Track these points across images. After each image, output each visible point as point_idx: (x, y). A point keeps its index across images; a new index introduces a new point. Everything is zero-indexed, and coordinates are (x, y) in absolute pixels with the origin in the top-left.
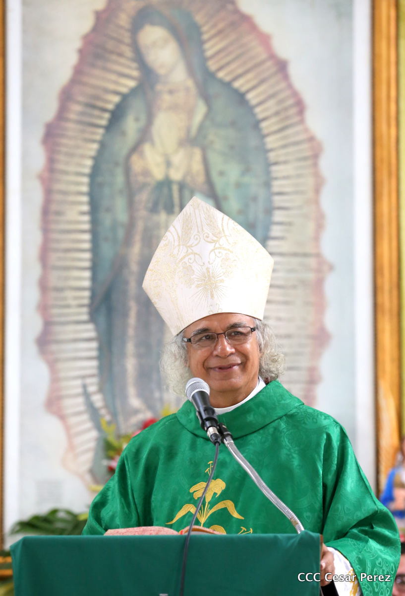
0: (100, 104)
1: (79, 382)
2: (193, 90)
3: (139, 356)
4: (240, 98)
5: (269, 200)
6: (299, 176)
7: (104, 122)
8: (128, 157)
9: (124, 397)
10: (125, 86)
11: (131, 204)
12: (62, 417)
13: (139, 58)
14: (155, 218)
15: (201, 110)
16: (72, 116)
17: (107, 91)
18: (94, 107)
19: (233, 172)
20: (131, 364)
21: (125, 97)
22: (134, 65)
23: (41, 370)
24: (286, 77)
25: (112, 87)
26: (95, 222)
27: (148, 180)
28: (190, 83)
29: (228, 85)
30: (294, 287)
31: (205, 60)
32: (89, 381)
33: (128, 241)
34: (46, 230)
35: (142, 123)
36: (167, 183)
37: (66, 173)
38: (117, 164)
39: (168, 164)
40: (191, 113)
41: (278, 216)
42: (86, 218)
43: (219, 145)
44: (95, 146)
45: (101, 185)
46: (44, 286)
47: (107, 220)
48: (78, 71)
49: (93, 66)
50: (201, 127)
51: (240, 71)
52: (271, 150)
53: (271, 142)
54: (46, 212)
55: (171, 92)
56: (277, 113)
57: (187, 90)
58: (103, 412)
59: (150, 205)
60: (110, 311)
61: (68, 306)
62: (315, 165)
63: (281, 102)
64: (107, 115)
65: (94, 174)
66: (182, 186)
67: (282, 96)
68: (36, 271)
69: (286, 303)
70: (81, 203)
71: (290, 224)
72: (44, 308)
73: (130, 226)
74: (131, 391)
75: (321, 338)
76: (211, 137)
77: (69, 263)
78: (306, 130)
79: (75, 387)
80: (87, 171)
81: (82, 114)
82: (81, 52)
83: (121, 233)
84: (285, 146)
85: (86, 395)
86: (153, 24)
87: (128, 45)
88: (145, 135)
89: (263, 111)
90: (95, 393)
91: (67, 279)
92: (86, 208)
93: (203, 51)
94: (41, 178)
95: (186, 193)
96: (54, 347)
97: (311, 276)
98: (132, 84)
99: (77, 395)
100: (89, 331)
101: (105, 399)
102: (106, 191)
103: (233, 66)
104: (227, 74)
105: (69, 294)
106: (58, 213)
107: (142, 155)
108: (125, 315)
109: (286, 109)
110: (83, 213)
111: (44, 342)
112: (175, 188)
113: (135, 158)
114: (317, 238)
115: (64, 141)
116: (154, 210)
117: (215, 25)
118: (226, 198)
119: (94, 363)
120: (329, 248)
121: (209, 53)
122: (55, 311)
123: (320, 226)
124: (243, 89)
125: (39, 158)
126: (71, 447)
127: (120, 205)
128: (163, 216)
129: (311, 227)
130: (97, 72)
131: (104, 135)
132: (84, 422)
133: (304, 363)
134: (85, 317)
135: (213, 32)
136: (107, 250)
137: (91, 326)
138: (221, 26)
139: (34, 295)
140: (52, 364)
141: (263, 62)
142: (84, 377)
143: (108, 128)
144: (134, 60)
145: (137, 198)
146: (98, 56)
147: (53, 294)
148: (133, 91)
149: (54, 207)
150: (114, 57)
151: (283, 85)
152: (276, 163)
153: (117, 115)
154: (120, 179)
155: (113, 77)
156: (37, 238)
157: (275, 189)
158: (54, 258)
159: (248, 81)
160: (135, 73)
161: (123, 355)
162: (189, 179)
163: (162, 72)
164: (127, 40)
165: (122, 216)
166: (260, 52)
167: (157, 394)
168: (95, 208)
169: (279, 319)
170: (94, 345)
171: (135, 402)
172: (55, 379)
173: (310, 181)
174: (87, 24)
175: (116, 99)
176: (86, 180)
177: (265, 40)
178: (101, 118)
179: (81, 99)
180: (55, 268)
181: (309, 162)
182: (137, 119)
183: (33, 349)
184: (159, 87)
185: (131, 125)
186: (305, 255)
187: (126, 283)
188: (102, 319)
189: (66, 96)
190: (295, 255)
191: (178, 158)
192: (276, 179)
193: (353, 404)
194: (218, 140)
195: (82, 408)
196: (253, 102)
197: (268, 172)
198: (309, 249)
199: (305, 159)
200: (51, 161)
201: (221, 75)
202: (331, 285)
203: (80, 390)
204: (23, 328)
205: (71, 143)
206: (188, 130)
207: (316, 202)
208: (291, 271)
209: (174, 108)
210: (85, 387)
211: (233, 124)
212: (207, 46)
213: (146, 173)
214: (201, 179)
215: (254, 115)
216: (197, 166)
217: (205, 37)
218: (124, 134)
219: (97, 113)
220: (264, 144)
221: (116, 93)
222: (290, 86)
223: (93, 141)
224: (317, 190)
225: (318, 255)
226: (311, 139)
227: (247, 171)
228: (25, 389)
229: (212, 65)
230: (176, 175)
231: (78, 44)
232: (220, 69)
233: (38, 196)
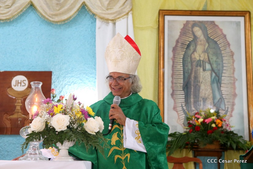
0: (185, 43)
1: (181, 104)
2: (205, 41)
3: (194, 98)
4: (216, 42)
5: (223, 65)
6: (229, 60)
7: (186, 47)
8: (191, 55)
9: (191, 107)
10: (190, 40)
11: (192, 65)
12: (177, 112)
13: (193, 34)
14: (197, 68)
15: (207, 45)
16: (179, 46)
17: (186, 41)
18: (183, 44)
19: (215, 58)
20: (192, 100)
21: (190, 42)
22: (192, 35)
23: (172, 101)
24: (226, 38)
25: (187, 40)
26: (184, 69)
27: (195, 60)
28: (205, 39)
29: (213, 40)
30: (228, 84)
31: (208, 34)
32: (183, 104)
33: (191, 73)
34: (173, 70)
35: (194, 48)
36: (200, 60)
37: (177, 58)
38: (189, 56)
39: (200, 56)
40: (205, 46)
41: (225, 68)
42: (182, 68)
43: (211, 53)
44: (184, 52)
45: (185, 61)
46: (172, 82)
47: (186, 68)
48: (180, 36)
49: (183, 35)
50: (207, 49)
51: (216, 37)
52: (223, 54)
53: (223, 52)
54: (173, 66)
55: (200, 41)
56: (224, 46)
57: (204, 41)
58: (186, 110)
59: (196, 65)
60: (187, 88)
61: (178, 87)
62: (233, 57)
63: (225, 43)
64: (186, 46)
65: (183, 59)
66: (203, 61)
67: (225, 42)
68: (171, 79)
69: (227, 87)
70: (181, 65)
71: (227, 70)
72: (172, 87)
73: (192, 69)
74: (192, 106)
75: (235, 95)
76: (209, 51)
77: (178, 78)
78: (230, 50)
79: (180, 105)
80: (182, 58)
81: (181, 45)
82: (180, 32)
83: (190, 71)
84: (226, 53)
85: (182, 106)
86: (196, 27)
87: (191, 31)
88: (195, 50)
89: (221, 45)
90: (184, 106)
91: (178, 81)
92: (182, 66)
93: (207, 33)
94: (172, 59)
95: (204, 63)
96: (175, 96)
97: (232, 82)
98: (192, 39)
99: (180, 107)
100: (183, 92)
101: (186, 108)
102: (186, 62)
103: (214, 36)
104: (213, 38)
105: (178, 84)
106: (176, 67)
107: (194, 54)
108: (191, 89)
109: (226, 45)
110: (181, 67)
111: (172, 95)
112: (202, 62)
113: (192, 55)
114: (233, 73)
115: (177, 51)
116: (197, 66)
117: (210, 27)
118: (213, 64)
119: (184, 100)
120: (236, 76)
121: (208, 33)
122: (175, 88)
123: (234, 71)
124: (216, 41)
125: (171, 55)
126: (179, 118)
127: (189, 65)
128: (199, 68)
129: (232, 71)
130: (184, 37)
131: (185, 50)
132: (182, 113)
133: (231, 101)
134: (182, 89)
135: (209, 28)
136: (186, 75)
137: (183, 91)
138: (211, 27)
139: (170, 84)
140: (174, 100)
141: (221, 35)
142: (182, 103)
143: (186, 49)
144: (192, 34)
145: (193, 64)
146: (184, 33)
147: (174, 84)
148: (192, 41)
149: (175, 65)
150: (188, 34)
151: (225, 40)
152: (224, 57)
153: (189, 46)
154: (189, 60)
155: (188, 38)
156: (171, 72)
157: (224, 62)
158: (174, 76)
159: (217, 39)
160: (193, 37)
161: (190, 98)
162: (204, 60)
163: (198, 37)
164: (191, 30)
165: (190, 68)
166: (220, 33)
167: (198, 107)
168: (184, 66)
169: (225, 91)
170: (184, 96)
171: (193, 109)
172: (175, 103)
173: (232, 61)
174: (182, 26)
175: (188, 42)
176: (182, 60)
177: (221, 30)
178: (185, 46)
179: (180, 42)
180: (175, 78)
181: (231, 57)
182: (193, 47)
183: (170, 96)
184: (198, 40)
185: (192, 48)
186: (231, 77)
187: (191, 82)
188: (186, 90)
189: (177, 42)
190: (229, 77)
191: (202, 55)
192: (224, 60)
193: (243, 111)
194: (211, 51)
195: (181, 110)
196: (219, 44)
197: (222, 59)
198: (232, 76)
199: (230, 56)
200: (174, 55)
201: (211, 38)
202: (237, 84)
203: (181, 106)
204: (168, 91)
205: (178, 51)
206: (204, 49)
207: (233, 66)
208: (228, 80)
209: (201, 44)
210: (182, 105)
211: (214, 48)
212: (208, 31)
213: (195, 58)
214: (207, 60)
215: (219, 46)
216: (206, 57)
217: (208, 29)
218: (190, 50)
219: (184, 45)
220: (221, 53)
221: (189, 41)
222: (227, 40)
223: (183, 51)
224: (233, 63)
225: (234, 77)
226: (232, 52)
227: (218, 58)
228: (168, 105)
229: (209, 36)
230: (202, 59)
231: (180, 31)
232: (211, 36)
233: (171, 63)
